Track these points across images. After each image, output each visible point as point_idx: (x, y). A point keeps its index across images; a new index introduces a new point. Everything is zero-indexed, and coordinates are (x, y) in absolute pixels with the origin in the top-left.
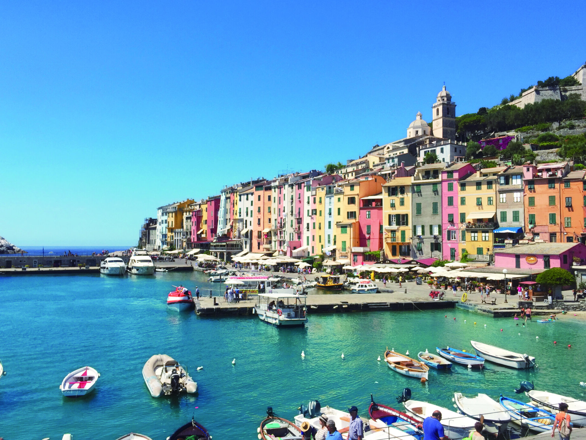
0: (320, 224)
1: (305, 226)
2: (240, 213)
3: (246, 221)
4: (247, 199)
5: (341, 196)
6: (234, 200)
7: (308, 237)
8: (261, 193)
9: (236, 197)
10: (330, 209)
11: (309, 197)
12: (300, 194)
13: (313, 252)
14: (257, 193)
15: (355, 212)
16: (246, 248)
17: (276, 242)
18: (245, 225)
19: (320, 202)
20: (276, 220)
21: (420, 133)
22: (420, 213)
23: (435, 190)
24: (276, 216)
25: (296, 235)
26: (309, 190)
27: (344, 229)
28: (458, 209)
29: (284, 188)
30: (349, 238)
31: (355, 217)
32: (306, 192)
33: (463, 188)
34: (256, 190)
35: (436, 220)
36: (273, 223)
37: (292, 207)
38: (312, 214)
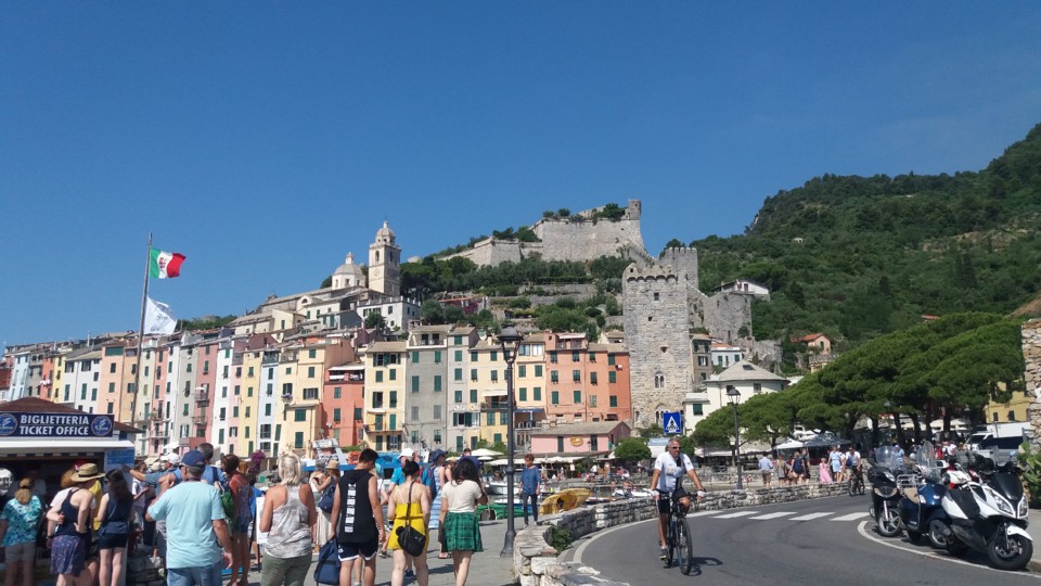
0: (248, 409)
1: (217, 412)
2: (67, 393)
4: (85, 369)
5: (293, 366)
6: (51, 372)
7: (222, 431)
8: (117, 359)
9: (60, 364)
10: (270, 386)
11: (226, 368)
12: (207, 363)
14: (107, 361)
15: (317, 389)
17: (147, 443)
19: (251, 374)
20: (147, 405)
21: (352, 284)
22: (418, 390)
23: (438, 361)
24: (149, 398)
25: (196, 428)
26: (227, 356)
27: (300, 415)
28: (467, 386)
29: (171, 353)
30: (308, 427)
31: (316, 397)
32: (222, 360)
33: (474, 359)
34: (106, 355)
35: (439, 399)
36: (141, 409)
37: (188, 384)
38: (233, 394)
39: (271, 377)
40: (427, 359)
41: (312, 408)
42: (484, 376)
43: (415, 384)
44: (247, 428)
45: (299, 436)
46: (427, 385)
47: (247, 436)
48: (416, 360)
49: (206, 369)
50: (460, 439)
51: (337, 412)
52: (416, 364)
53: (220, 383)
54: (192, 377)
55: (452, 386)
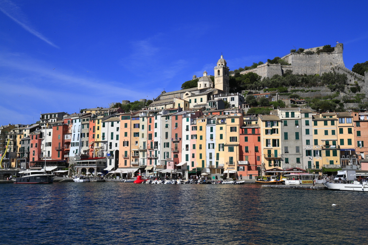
0: (200, 145)
1: (184, 147)
2: (103, 137)
3: (111, 143)
4: (112, 125)
5: (224, 126)
6: (94, 127)
7: (187, 156)
8: (128, 121)
9: (98, 123)
10: (212, 135)
11: (187, 126)
12: (176, 124)
13: (193, 165)
14: (123, 122)
15: (236, 137)
16: (110, 164)
18: (109, 147)
19: (201, 129)
20: (144, 142)
21: (208, 86)
22: (287, 139)
23: (297, 124)
24: (145, 139)
25: (173, 154)
26: (188, 121)
27: (231, 149)
28: (312, 137)
29: (156, 119)
30: (235, 154)
31: (236, 141)
32: (185, 123)
33: (316, 124)
34: (122, 119)
35: (298, 143)
36: (141, 144)
37: (167, 133)
38: (192, 138)
39: (212, 131)
40: (291, 124)
41: (237, 146)
42: (321, 132)
43: (286, 136)
44: (201, 155)
45: (231, 158)
46: (292, 136)
47: (201, 157)
48: (286, 125)
49: (176, 126)
50: (310, 163)
51: (247, 148)
52: (286, 127)
53: (184, 133)
54: (169, 130)
55: (304, 137)
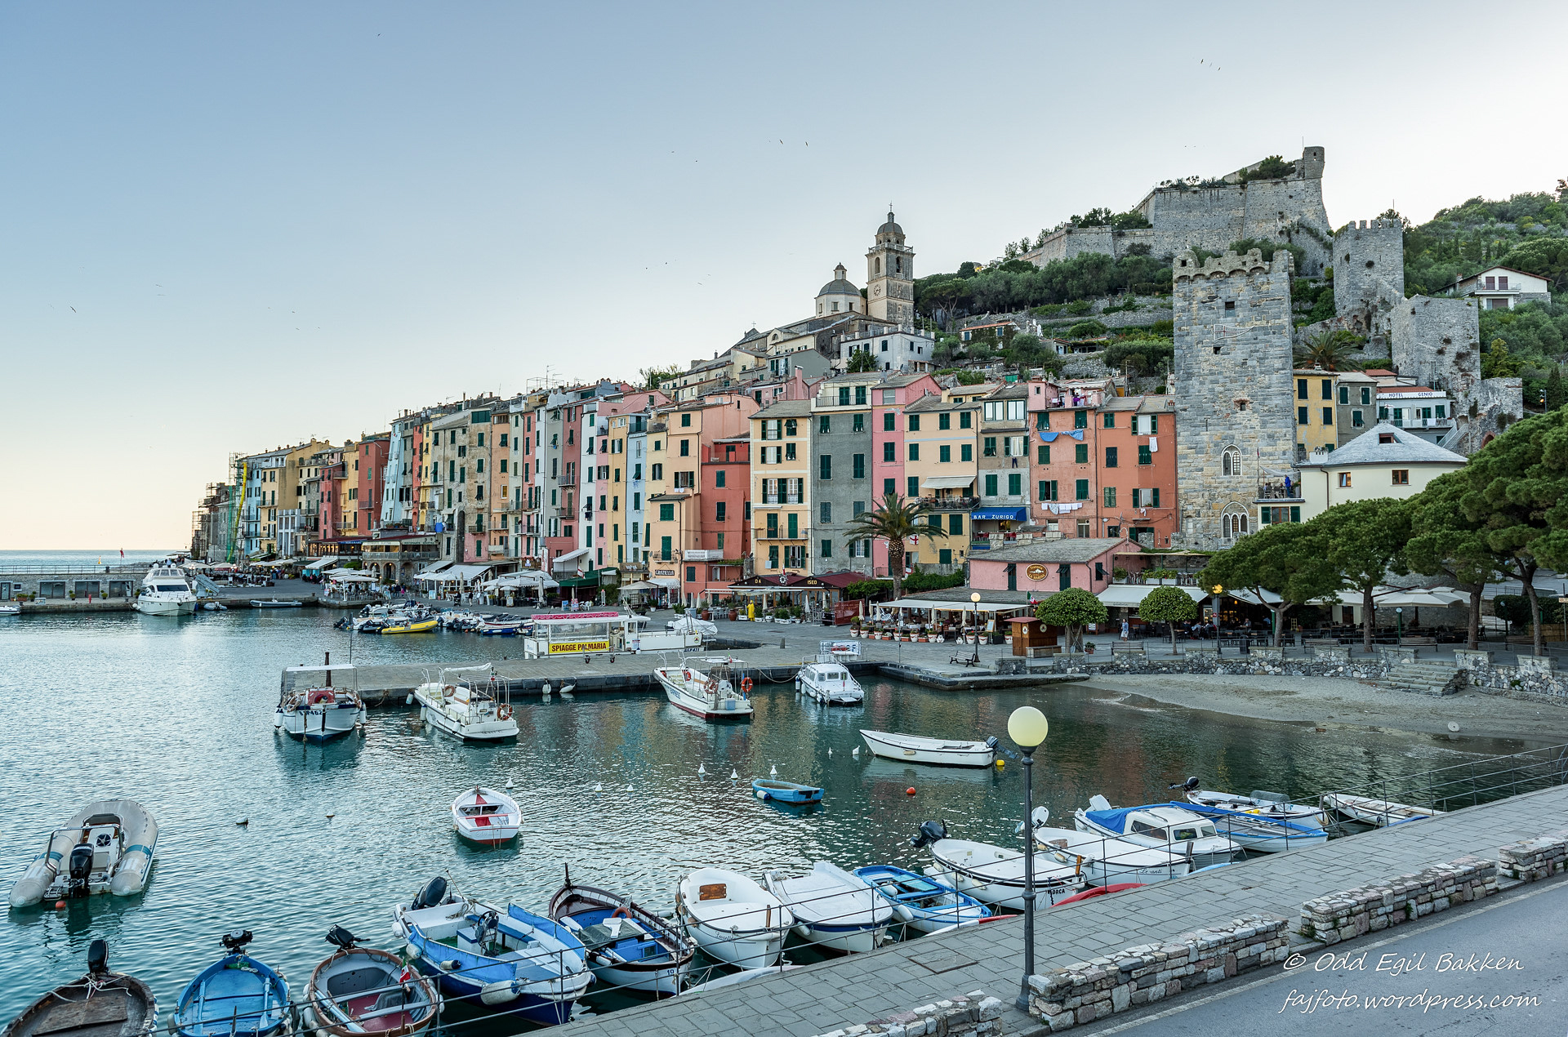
1: (583, 503)
2: (435, 473)
3: (450, 491)
4: (453, 441)
6: (421, 444)
8: (485, 427)
10: (638, 467)
11: (591, 439)
12: (572, 431)
13: (600, 562)
15: (692, 473)
16: (449, 552)
18: (446, 501)
19: (618, 450)
20: (518, 489)
21: (842, 309)
22: (829, 476)
23: (858, 428)
24: (520, 479)
25: (562, 523)
26: (592, 424)
27: (667, 514)
29: (538, 419)
30: (677, 529)
32: (586, 429)
33: (913, 425)
34: (473, 422)
35: (861, 492)
36: (512, 496)
37: (555, 461)
38: (599, 478)
39: (639, 453)
40: (842, 428)
42: (930, 453)
43: (825, 466)
44: (616, 526)
45: (667, 541)
46: (843, 469)
47: (616, 538)
48: (825, 430)
49: (571, 440)
51: (721, 507)
52: (826, 435)
53: (588, 461)
54: (558, 452)
55: (880, 470)
